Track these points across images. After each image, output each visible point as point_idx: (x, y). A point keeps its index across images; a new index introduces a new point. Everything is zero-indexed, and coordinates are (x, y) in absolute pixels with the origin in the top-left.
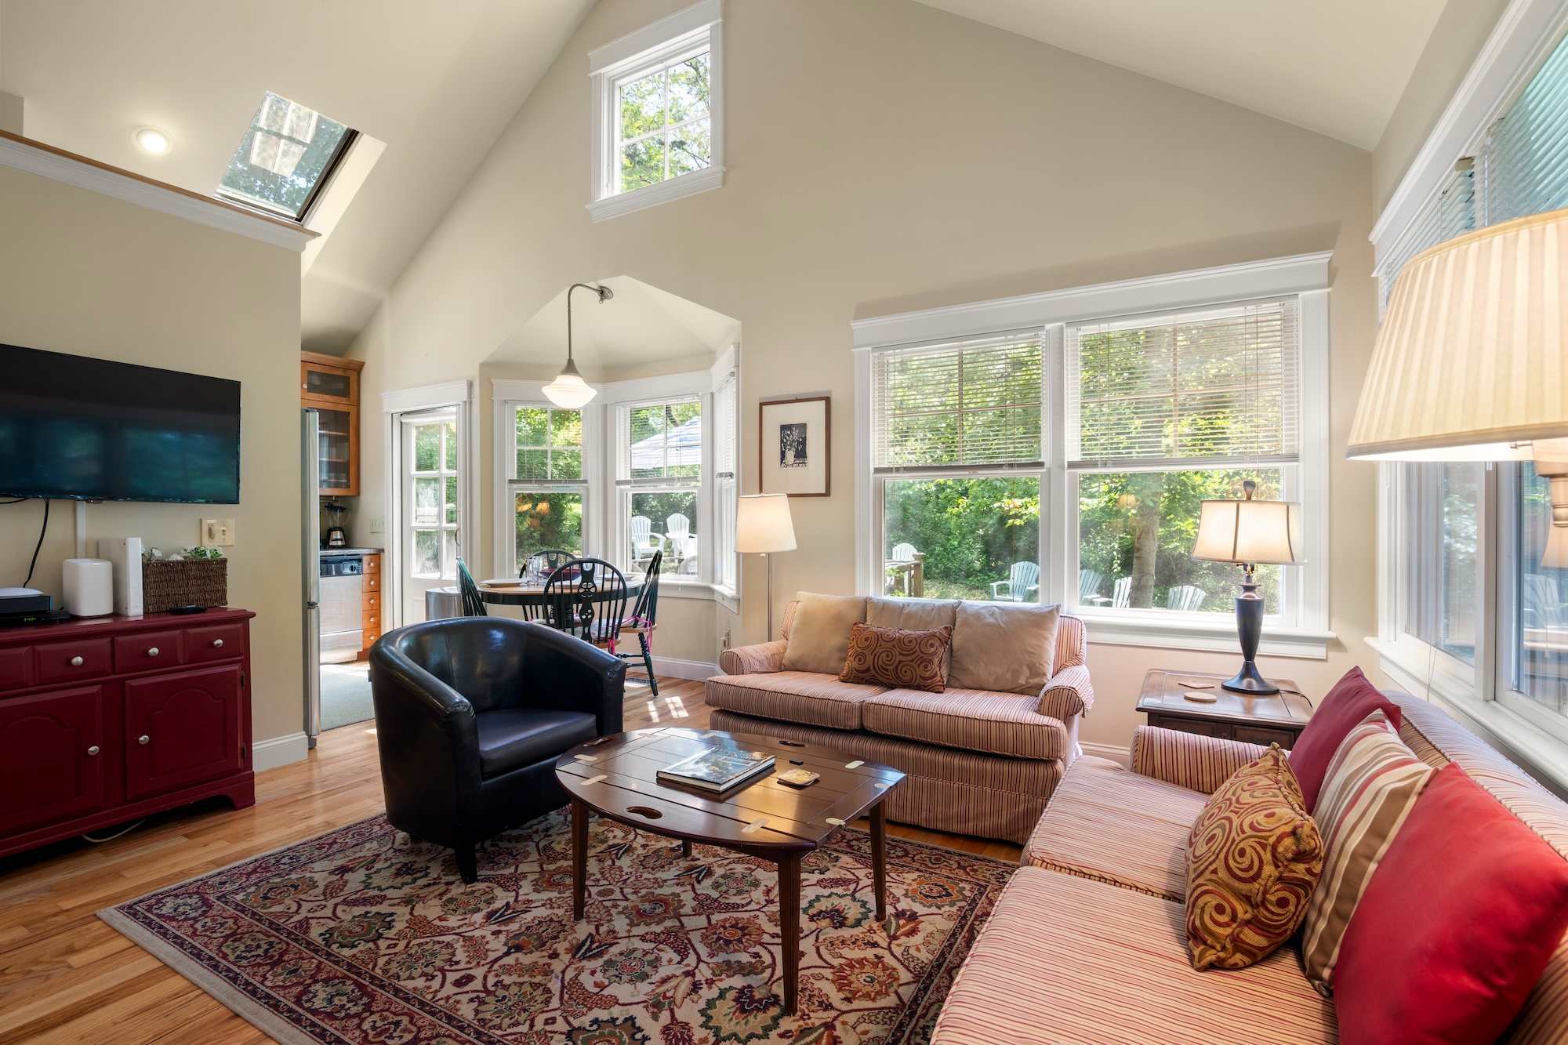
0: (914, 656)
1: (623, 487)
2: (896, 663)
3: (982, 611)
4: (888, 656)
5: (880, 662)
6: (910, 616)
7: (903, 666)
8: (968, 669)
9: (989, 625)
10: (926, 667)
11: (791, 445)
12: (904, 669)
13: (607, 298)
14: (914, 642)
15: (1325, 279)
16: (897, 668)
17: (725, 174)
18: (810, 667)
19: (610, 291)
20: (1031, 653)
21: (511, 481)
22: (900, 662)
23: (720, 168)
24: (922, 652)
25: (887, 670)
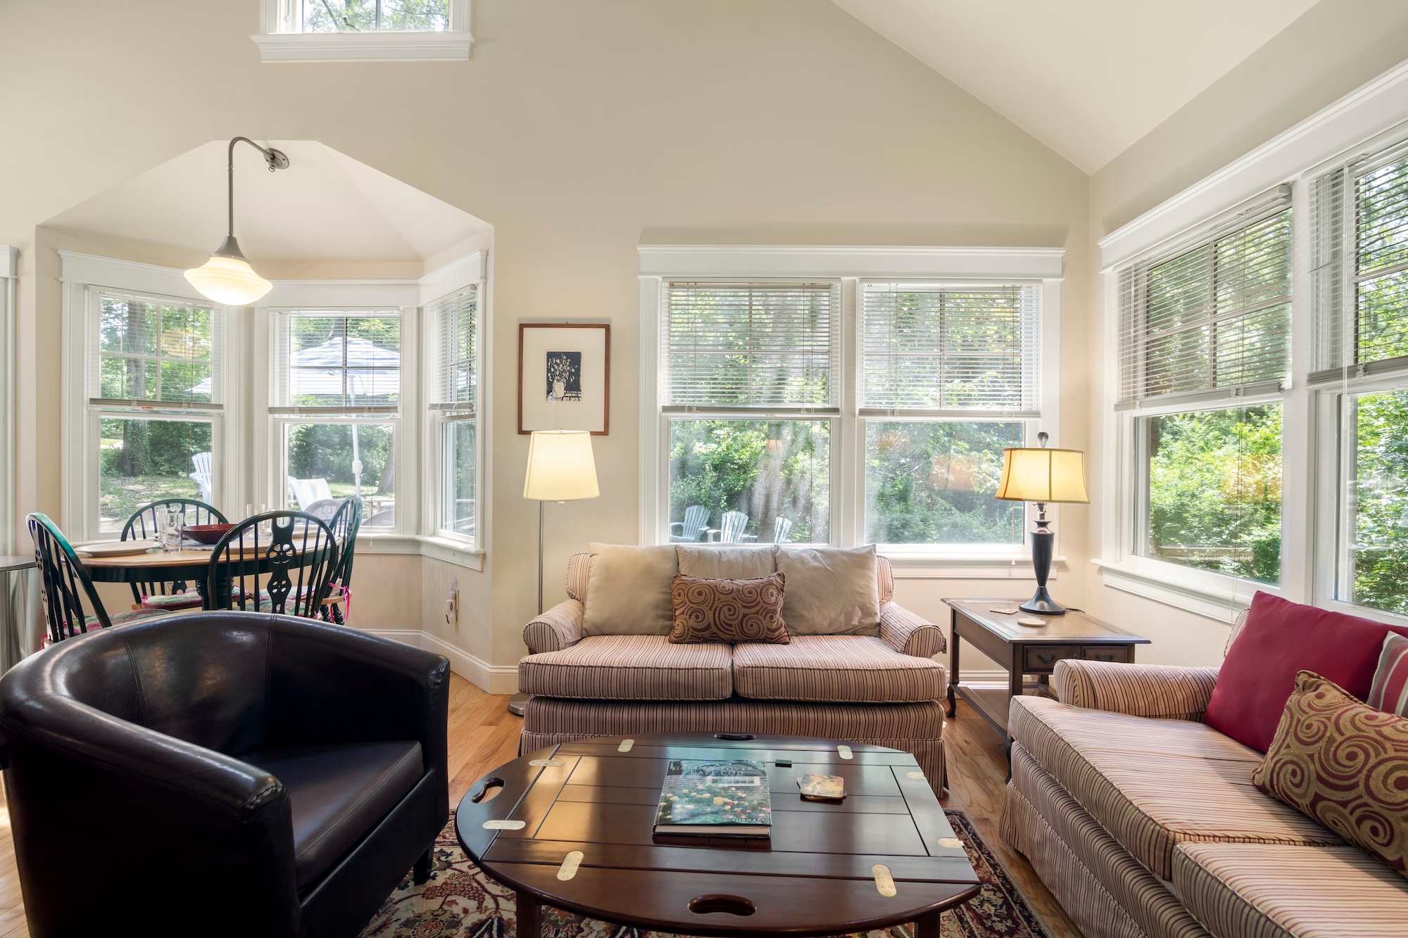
0: (758, 608)
1: (277, 416)
2: (741, 616)
3: (804, 555)
4: (729, 610)
5: (722, 616)
6: (730, 564)
7: (750, 619)
8: (802, 616)
9: (815, 568)
10: (772, 618)
11: (560, 375)
12: (749, 623)
13: (280, 165)
14: (754, 591)
15: (1059, 271)
16: (741, 622)
17: (473, 47)
18: (620, 629)
19: (286, 158)
20: (861, 593)
21: (93, 401)
22: (745, 615)
23: (468, 37)
24: (764, 602)
25: (731, 626)
